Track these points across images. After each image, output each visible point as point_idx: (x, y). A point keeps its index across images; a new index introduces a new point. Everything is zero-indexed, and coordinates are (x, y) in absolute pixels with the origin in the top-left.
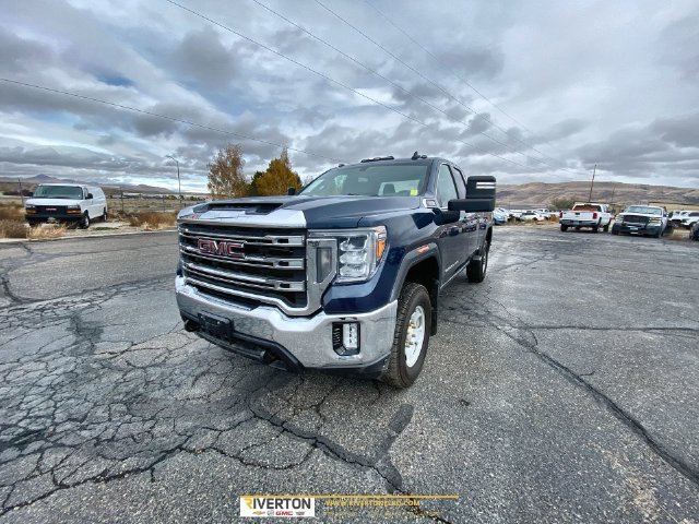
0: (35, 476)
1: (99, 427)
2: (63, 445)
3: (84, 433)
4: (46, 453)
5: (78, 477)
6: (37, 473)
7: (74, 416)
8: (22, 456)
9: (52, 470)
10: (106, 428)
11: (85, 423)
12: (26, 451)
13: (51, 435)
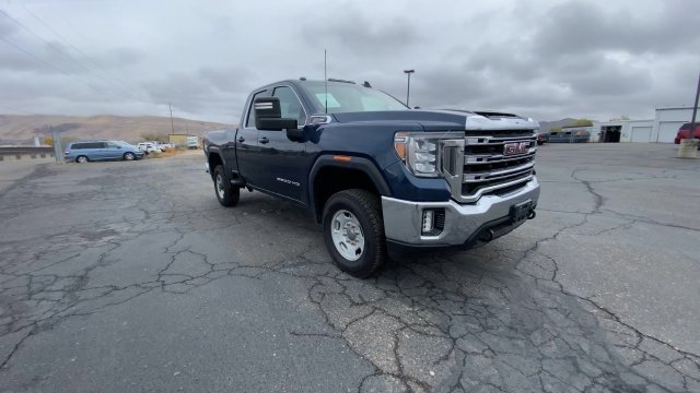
0: (652, 356)
1: (570, 340)
2: (610, 356)
3: (585, 347)
4: (627, 363)
5: (624, 329)
6: (647, 357)
7: (572, 369)
8: (647, 380)
9: (636, 347)
10: (569, 334)
11: (574, 354)
12: (641, 381)
13: (609, 374)
